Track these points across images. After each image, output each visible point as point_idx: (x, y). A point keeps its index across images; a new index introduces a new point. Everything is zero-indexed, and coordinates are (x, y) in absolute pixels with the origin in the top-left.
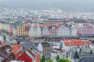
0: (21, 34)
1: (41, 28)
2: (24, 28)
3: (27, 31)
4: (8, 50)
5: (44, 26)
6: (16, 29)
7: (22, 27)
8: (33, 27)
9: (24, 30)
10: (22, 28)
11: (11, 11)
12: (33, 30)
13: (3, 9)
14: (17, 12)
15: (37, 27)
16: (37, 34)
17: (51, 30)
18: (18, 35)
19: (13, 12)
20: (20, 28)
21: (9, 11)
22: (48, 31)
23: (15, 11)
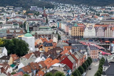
0: (75, 35)
1: (96, 29)
2: (78, 29)
3: (81, 32)
4: (59, 51)
5: (99, 27)
6: (71, 30)
7: (76, 27)
8: (88, 28)
9: (78, 30)
10: (76, 29)
11: (73, 7)
12: (88, 31)
13: (65, 5)
14: (78, 8)
15: (92, 28)
16: (92, 35)
17: (106, 31)
18: (73, 36)
19: (74, 9)
20: (74, 29)
21: (70, 7)
22: (103, 32)
23: (77, 7)
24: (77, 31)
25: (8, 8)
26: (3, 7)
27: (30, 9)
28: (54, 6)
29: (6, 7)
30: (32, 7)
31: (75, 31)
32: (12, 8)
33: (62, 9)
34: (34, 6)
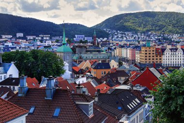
0: (148, 61)
2: (153, 51)
3: (159, 56)
8: (170, 49)
9: (153, 54)
11: (136, 36)
12: (170, 54)
13: (125, 34)
14: (145, 37)
15: (177, 50)
16: (177, 61)
18: (144, 63)
19: (139, 38)
21: (133, 36)
23: (143, 37)
24: (151, 55)
25: (42, 38)
26: (35, 37)
27: (75, 39)
28: (109, 34)
29: (39, 37)
30: (76, 36)
31: (148, 55)
32: (48, 38)
33: (120, 38)
34: (80, 35)
